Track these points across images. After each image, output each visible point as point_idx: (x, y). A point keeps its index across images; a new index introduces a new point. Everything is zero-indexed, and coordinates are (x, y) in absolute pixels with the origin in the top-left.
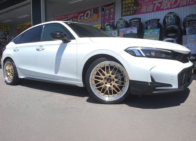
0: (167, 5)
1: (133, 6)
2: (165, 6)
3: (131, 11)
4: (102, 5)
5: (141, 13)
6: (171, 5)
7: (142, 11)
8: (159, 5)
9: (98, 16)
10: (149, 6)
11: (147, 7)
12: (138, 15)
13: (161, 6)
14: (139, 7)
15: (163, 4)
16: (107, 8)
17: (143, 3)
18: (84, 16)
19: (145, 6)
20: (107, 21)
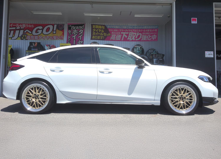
0: (132, 38)
1: (103, 32)
2: (131, 38)
3: (101, 36)
4: (69, 23)
5: (111, 39)
6: (135, 38)
7: (111, 38)
8: (126, 37)
9: (63, 34)
10: (118, 35)
11: (116, 36)
12: (107, 41)
13: (127, 37)
14: (109, 34)
15: (129, 37)
16: (75, 28)
17: (113, 31)
18: (42, 29)
19: (114, 35)
20: (74, 41)
